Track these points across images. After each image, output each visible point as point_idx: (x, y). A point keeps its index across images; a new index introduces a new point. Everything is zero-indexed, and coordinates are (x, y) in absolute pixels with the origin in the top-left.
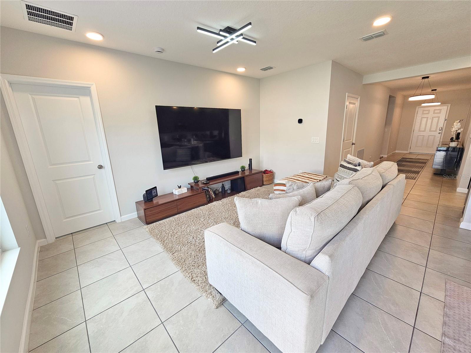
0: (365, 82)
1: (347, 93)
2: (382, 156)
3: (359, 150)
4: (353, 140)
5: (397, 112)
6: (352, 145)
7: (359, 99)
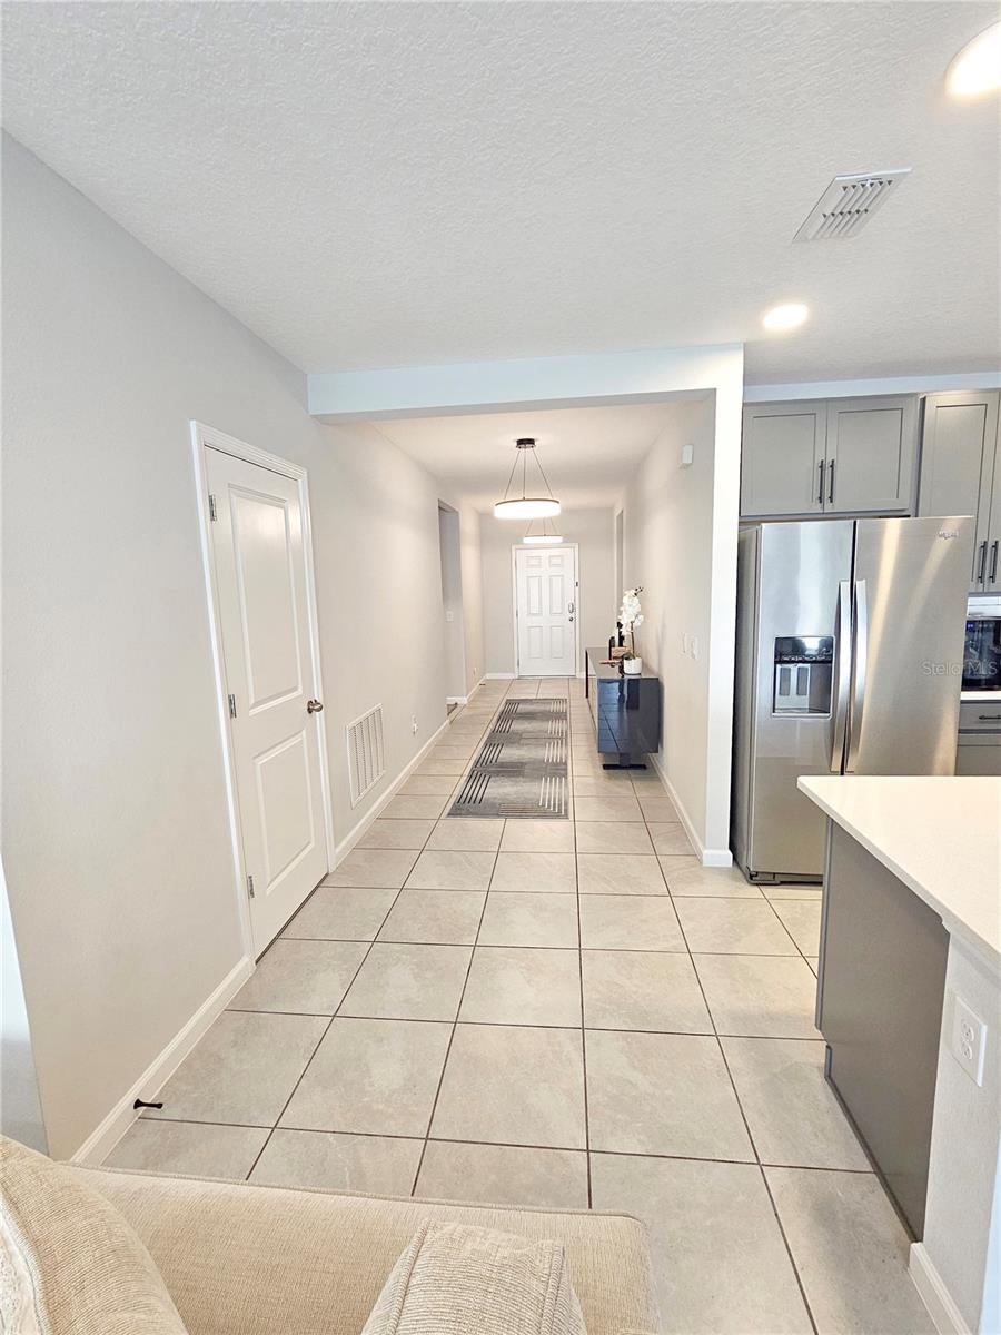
0: (318, 405)
1: (193, 424)
2: (452, 700)
3: (354, 723)
4: (308, 687)
5: (469, 557)
6: (310, 711)
7: (302, 484)
